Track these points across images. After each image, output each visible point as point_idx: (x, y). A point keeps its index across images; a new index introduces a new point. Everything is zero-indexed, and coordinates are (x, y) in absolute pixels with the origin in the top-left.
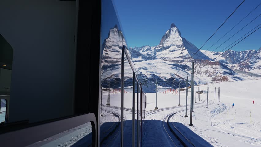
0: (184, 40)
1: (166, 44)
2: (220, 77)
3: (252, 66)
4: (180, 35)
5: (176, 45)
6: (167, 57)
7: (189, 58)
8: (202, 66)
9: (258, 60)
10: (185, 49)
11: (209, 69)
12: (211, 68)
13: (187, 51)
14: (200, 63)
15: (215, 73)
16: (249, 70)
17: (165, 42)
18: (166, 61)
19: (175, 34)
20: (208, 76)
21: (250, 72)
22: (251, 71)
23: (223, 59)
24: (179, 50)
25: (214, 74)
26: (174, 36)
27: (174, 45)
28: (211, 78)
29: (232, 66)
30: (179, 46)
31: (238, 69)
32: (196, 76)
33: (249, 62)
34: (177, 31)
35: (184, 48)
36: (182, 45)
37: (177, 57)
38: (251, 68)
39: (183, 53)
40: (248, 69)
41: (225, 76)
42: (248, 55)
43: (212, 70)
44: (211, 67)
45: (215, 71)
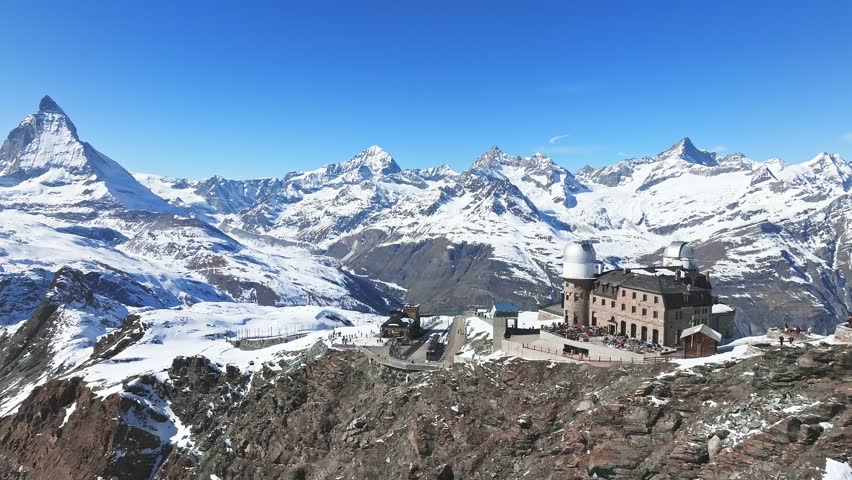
0: (88, 149)
1: (29, 161)
2: (206, 257)
3: (272, 219)
4: (74, 134)
5: (65, 167)
6: (39, 202)
7: (115, 206)
8: (156, 232)
9: (285, 205)
10: (97, 180)
11: (175, 240)
12: (181, 236)
13: (106, 185)
14: (146, 222)
15: (192, 248)
16: (266, 231)
17: (23, 155)
18: (36, 214)
19: (57, 131)
20: (177, 258)
21: (268, 234)
22: (273, 233)
23: (200, 199)
24: (77, 181)
25: (192, 251)
26: (55, 138)
27: (57, 166)
28: (184, 262)
29: (226, 221)
30: (76, 168)
31: (240, 227)
32: (145, 257)
33: (266, 209)
34: (64, 123)
35: (94, 177)
36: (84, 168)
37: (73, 203)
38: (271, 225)
39: (93, 193)
40: (264, 227)
41: (218, 255)
42: (262, 191)
43: (184, 241)
44: (180, 232)
45: (192, 245)
